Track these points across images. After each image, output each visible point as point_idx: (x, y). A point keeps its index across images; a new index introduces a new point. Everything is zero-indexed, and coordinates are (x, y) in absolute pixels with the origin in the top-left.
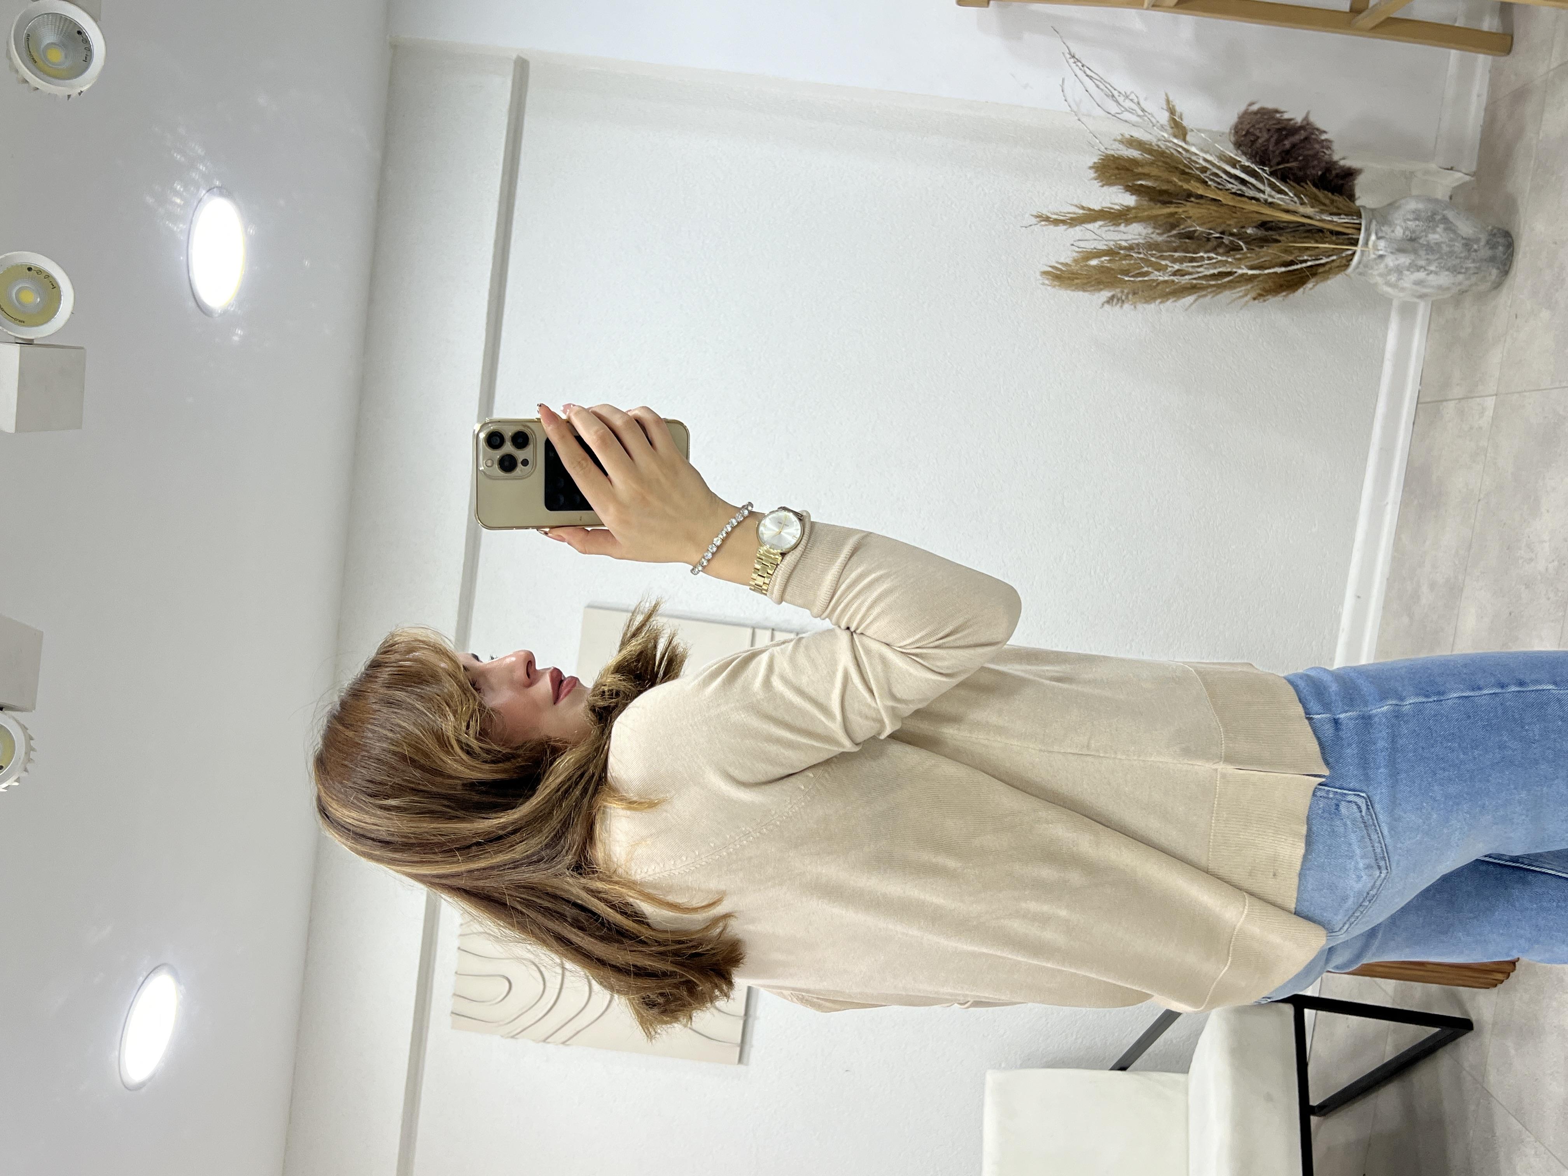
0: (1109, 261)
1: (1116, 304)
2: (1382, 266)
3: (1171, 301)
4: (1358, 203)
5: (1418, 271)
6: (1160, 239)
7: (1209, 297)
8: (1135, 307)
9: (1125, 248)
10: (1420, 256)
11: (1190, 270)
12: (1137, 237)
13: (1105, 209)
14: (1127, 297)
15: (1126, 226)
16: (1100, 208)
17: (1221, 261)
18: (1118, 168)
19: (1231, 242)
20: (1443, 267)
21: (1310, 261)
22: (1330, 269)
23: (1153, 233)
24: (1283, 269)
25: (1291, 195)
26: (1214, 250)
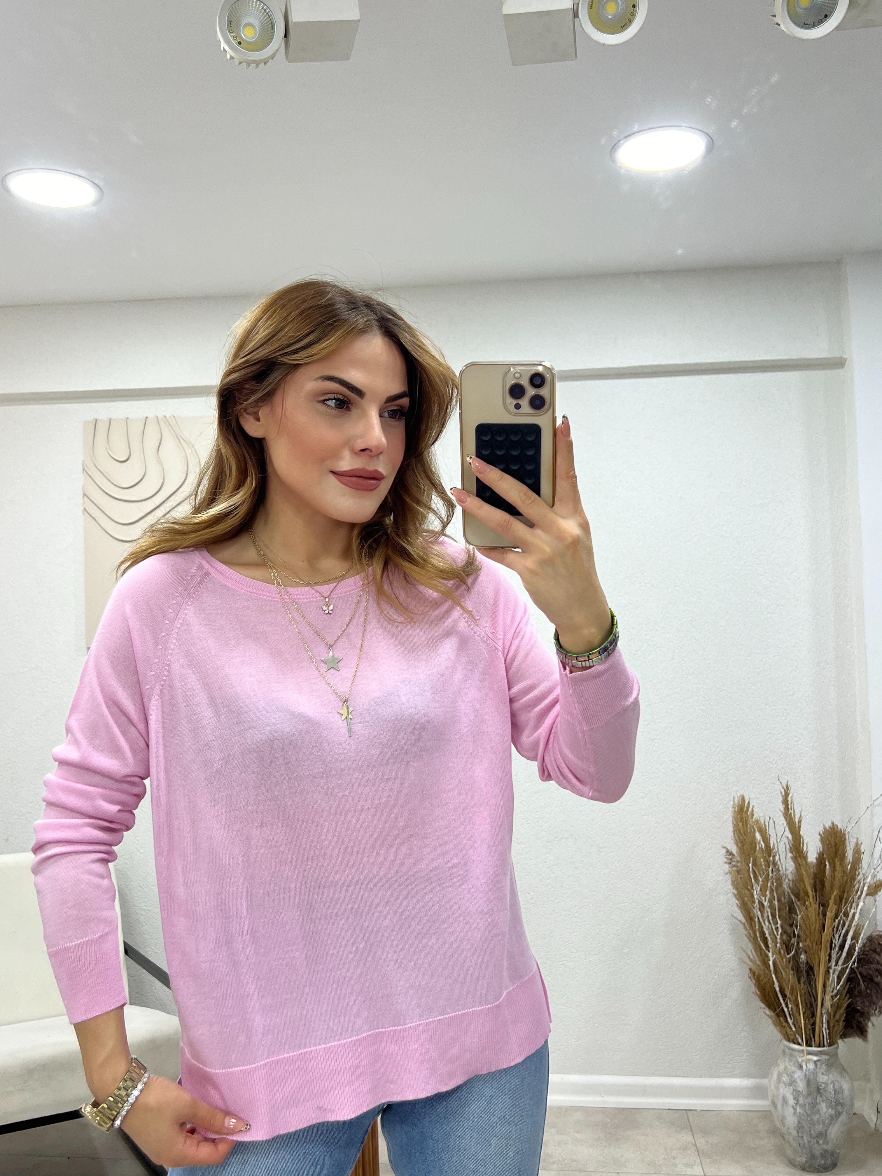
0: (761, 849)
2: (793, 1069)
3: (737, 902)
4: (840, 1042)
5: (794, 1099)
6: (785, 886)
7: (746, 933)
8: (727, 874)
9: (774, 860)
10: (807, 1098)
11: (766, 915)
12: (784, 869)
13: (802, 839)
14: (734, 866)
15: (792, 858)
16: (802, 835)
17: (776, 938)
18: (836, 845)
19: (793, 945)
20: (800, 1118)
21: (788, 1009)
22: (784, 1027)
23: (789, 880)
24: (778, 989)
25: (838, 988)
26: (784, 932)
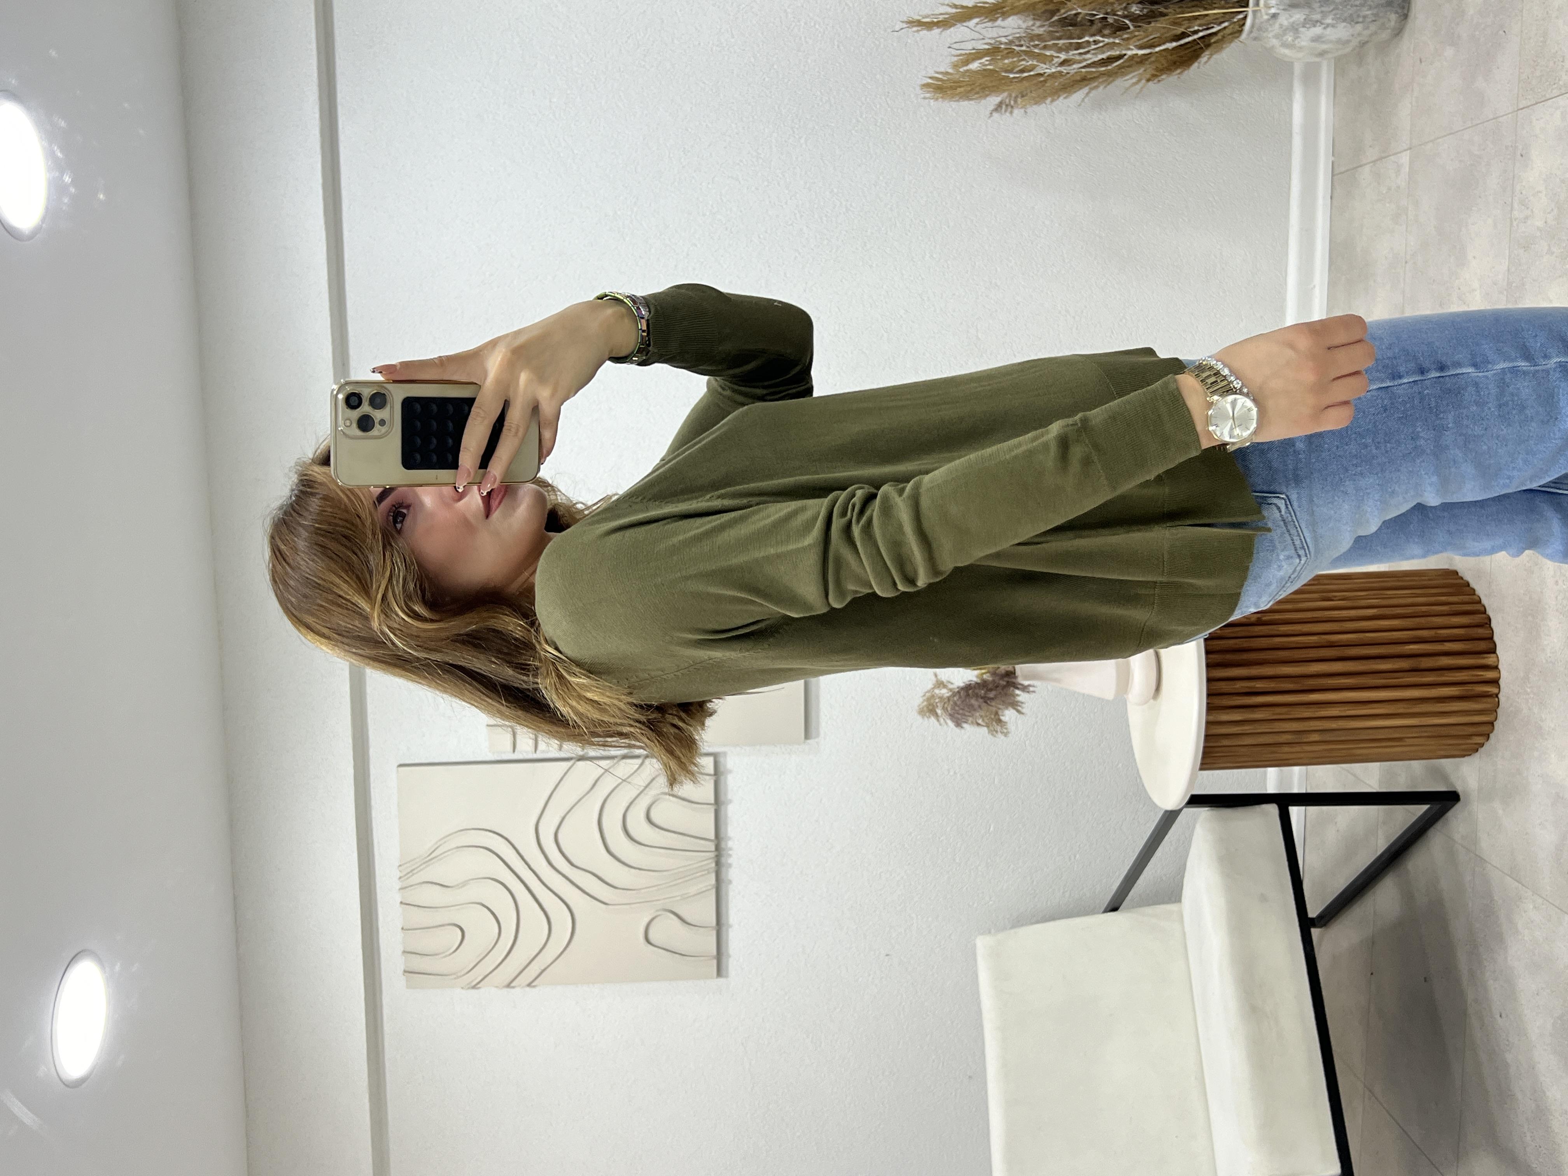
0: (990, 61)
1: (1006, 111)
6: (1041, 31)
8: (1026, 112)
9: (1006, 44)
10: (1313, 9)
11: (1078, 58)
12: (1018, 31)
13: (979, 5)
14: (1016, 102)
15: (1003, 20)
16: (974, 4)
17: (1108, 44)
19: (1115, 20)
20: (1339, 18)
21: (1201, 31)
22: (1224, 37)
23: (1033, 25)
24: (1174, 44)
26: (1099, 32)
